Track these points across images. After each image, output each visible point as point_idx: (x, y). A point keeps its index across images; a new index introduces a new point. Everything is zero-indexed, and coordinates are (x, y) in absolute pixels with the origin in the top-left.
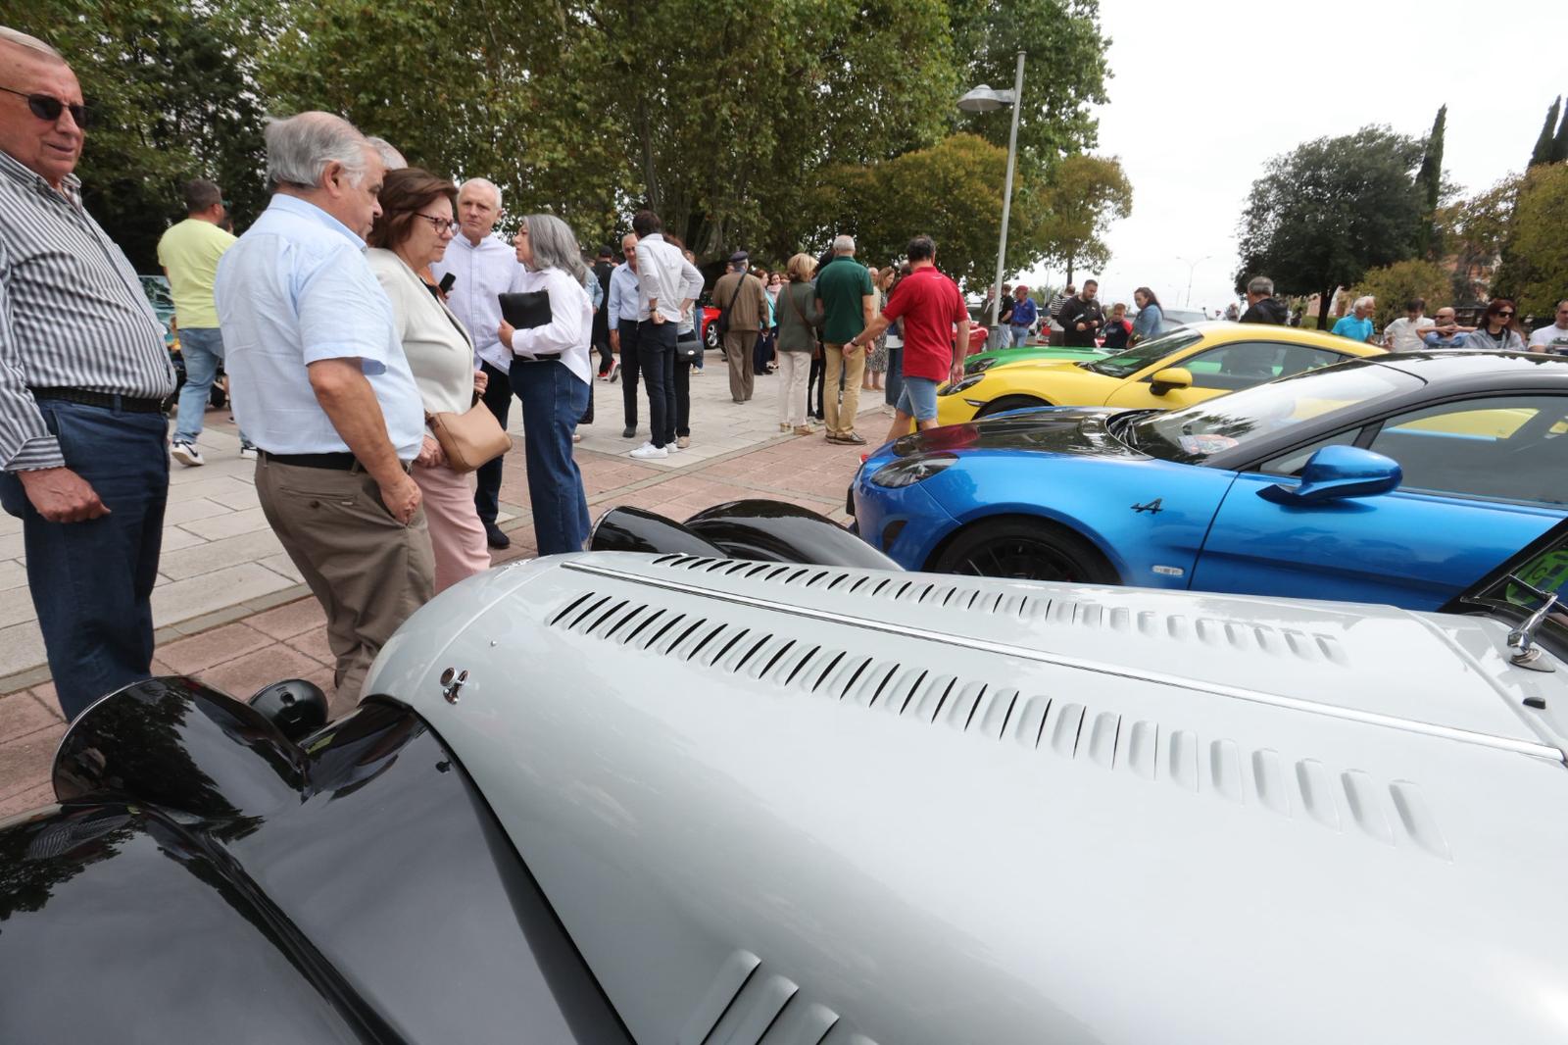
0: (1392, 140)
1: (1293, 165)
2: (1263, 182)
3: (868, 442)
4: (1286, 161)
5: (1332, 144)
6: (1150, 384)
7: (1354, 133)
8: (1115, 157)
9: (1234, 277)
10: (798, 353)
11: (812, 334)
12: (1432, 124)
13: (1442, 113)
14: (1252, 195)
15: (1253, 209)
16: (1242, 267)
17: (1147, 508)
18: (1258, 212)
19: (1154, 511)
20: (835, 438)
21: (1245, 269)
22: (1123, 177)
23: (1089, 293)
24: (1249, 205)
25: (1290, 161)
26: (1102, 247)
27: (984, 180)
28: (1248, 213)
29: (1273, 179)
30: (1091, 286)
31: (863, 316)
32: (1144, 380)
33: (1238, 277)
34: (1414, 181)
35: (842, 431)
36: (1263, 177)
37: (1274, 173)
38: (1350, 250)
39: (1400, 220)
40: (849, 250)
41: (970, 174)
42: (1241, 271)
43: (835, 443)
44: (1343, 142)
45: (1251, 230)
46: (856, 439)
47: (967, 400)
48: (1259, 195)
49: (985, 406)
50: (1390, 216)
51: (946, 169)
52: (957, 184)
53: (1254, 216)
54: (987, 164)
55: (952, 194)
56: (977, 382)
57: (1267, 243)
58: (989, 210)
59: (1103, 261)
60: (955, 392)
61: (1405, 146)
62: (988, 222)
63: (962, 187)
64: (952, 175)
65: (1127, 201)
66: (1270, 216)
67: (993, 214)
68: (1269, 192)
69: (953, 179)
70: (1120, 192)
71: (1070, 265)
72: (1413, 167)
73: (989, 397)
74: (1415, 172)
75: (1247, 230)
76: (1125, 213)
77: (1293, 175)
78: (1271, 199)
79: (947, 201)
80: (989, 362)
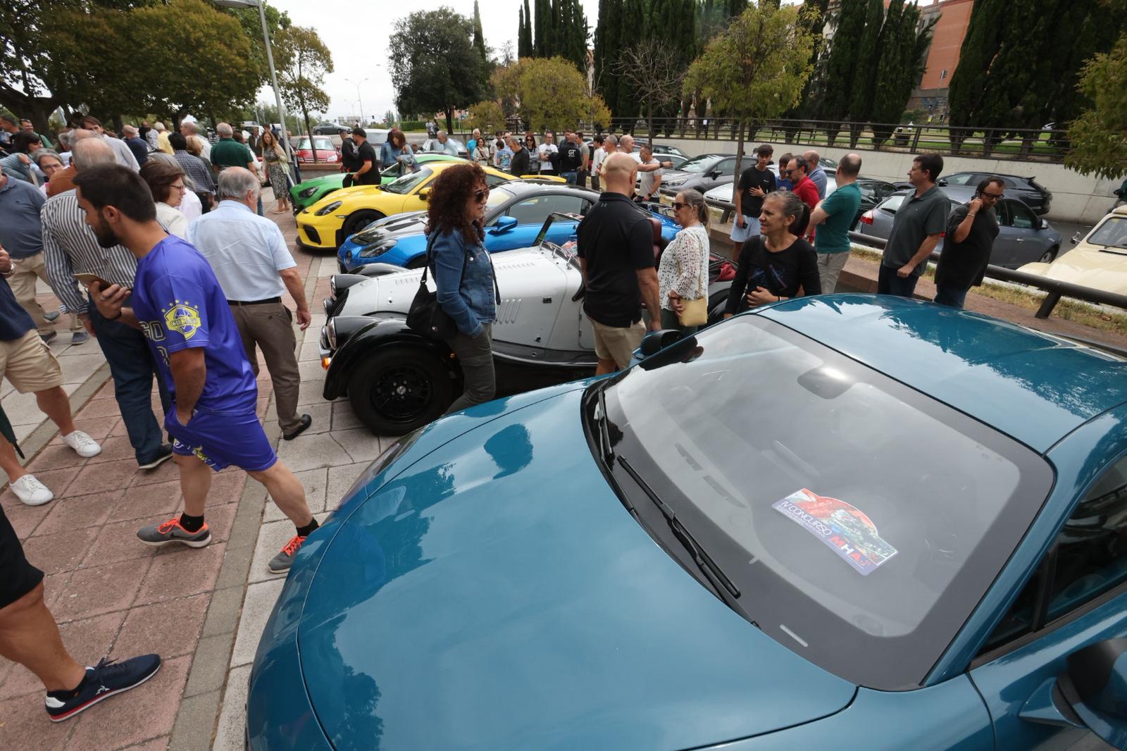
0: (457, 17)
1: (410, 26)
2: (394, 37)
4: (405, 24)
5: (427, 17)
6: (419, 196)
8: (312, 29)
12: (473, 10)
13: (476, 4)
14: (390, 45)
15: (394, 56)
16: (398, 96)
18: (397, 58)
21: (400, 97)
22: (322, 45)
24: (391, 53)
25: (407, 24)
26: (322, 93)
27: (221, 40)
28: (392, 58)
29: (400, 35)
33: (397, 102)
34: (472, 44)
36: (394, 33)
37: (399, 31)
38: (453, 86)
39: (473, 69)
40: (229, 134)
41: (207, 36)
44: (432, 14)
45: (397, 70)
47: (336, 216)
48: (394, 45)
49: (347, 218)
50: (467, 66)
51: (185, 29)
52: (199, 43)
53: (396, 61)
54: (218, 27)
55: (198, 52)
56: (339, 206)
57: (408, 79)
58: (234, 66)
59: (326, 104)
60: (328, 213)
61: (464, 21)
62: (235, 75)
63: (205, 47)
64: (192, 36)
65: (329, 61)
66: (405, 60)
67: (237, 69)
68: (400, 44)
69: (195, 40)
70: (322, 54)
71: (303, 107)
72: (470, 35)
73: (348, 212)
74: (472, 38)
75: (395, 70)
76: (330, 69)
77: (411, 33)
78: (403, 49)
79: (196, 58)
80: (312, 190)
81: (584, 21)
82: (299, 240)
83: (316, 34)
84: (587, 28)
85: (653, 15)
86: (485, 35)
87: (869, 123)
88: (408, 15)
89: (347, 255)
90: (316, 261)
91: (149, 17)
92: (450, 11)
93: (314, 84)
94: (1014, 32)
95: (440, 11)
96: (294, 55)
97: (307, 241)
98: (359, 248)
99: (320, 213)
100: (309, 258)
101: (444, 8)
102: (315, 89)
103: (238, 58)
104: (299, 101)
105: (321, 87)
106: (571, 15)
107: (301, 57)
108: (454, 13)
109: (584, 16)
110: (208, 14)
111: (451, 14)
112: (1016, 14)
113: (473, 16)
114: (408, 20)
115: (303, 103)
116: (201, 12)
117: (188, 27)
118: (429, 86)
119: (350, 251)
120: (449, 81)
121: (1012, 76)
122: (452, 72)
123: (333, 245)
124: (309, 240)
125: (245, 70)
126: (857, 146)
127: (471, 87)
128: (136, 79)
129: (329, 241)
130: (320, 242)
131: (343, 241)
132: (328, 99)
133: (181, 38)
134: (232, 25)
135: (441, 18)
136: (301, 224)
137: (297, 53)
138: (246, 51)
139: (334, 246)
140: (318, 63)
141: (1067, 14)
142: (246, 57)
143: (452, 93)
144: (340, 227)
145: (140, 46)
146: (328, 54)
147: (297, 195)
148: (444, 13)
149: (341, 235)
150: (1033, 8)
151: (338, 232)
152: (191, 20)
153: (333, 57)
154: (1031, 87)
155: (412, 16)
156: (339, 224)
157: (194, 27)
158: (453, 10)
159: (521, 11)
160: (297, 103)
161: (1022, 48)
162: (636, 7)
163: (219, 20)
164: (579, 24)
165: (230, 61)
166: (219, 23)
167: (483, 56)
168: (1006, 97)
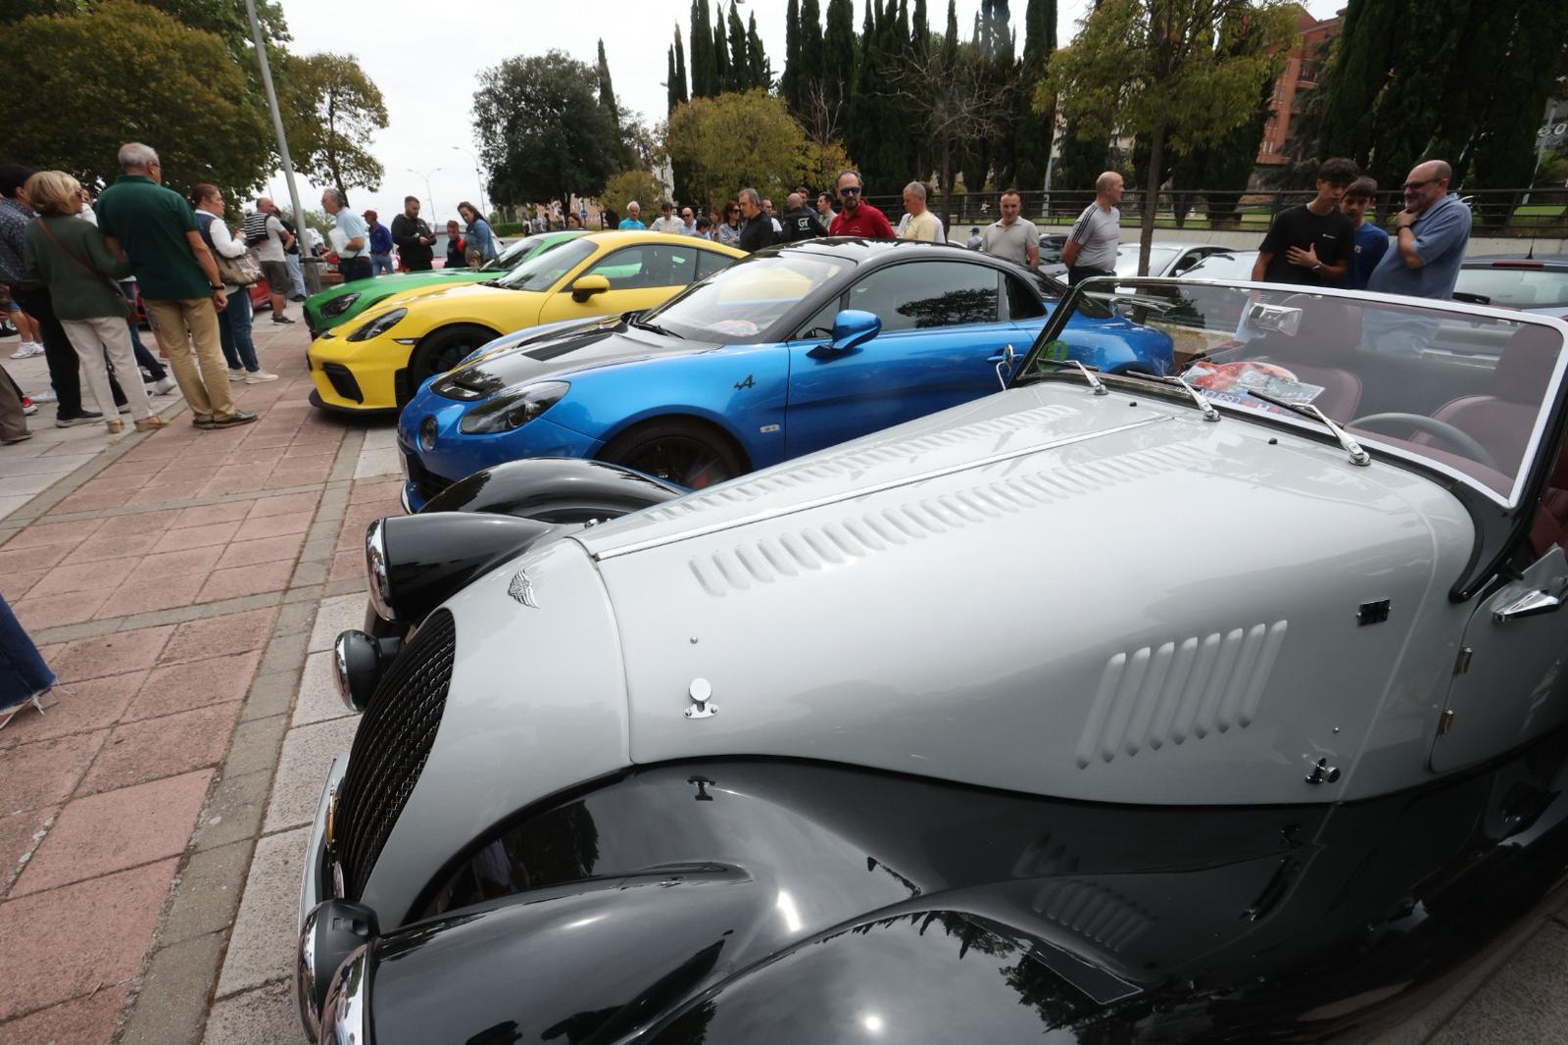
0: (573, 64)
1: (503, 79)
2: (482, 94)
3: (260, 417)
4: (496, 75)
5: (529, 62)
6: (571, 294)
7: (544, 55)
8: (351, 57)
9: (485, 188)
10: (103, 320)
11: (117, 291)
12: (596, 55)
13: (601, 44)
14: (475, 107)
15: (481, 121)
16: (490, 178)
17: (745, 385)
18: (486, 124)
19: (750, 386)
20: (212, 422)
21: (493, 180)
22: (368, 82)
23: (413, 211)
24: (476, 118)
25: (499, 76)
26: (370, 160)
27: (190, 70)
28: (478, 125)
29: (489, 91)
30: (413, 203)
31: (196, 259)
32: (565, 290)
33: (489, 188)
34: (598, 103)
35: (221, 412)
36: (481, 89)
37: (488, 86)
38: (572, 162)
39: (600, 136)
41: (165, 61)
42: (490, 182)
43: (215, 428)
44: (537, 61)
45: (487, 142)
46: (244, 416)
47: (396, 340)
48: (482, 107)
49: (420, 343)
50: (592, 133)
51: (122, 50)
52: (150, 74)
53: (484, 129)
54: (185, 50)
55: (148, 88)
56: (400, 318)
57: (505, 155)
58: (213, 113)
59: (377, 177)
60: (376, 334)
61: (584, 71)
62: (218, 129)
63: (159, 80)
64: (137, 60)
65: (381, 110)
66: (499, 129)
67: (220, 117)
68: (490, 104)
69: (140, 66)
70: (368, 98)
71: (339, 181)
72: (594, 90)
73: (420, 332)
74: (597, 95)
75: (483, 142)
76: (382, 121)
77: (506, 90)
78: (494, 112)
79: (144, 97)
80: (350, 298)
81: (764, 64)
82: (315, 397)
83: (356, 66)
84: (769, 74)
85: (869, 50)
86: (616, 89)
87: (1201, 191)
88: (499, 64)
89: (426, 426)
90: (353, 439)
91: (58, 29)
92: (563, 55)
93: (354, 143)
94: (1413, 53)
95: (549, 57)
96: (321, 100)
97: (332, 398)
98: (458, 409)
99: (359, 336)
100: (335, 435)
101: (555, 52)
102: (357, 153)
103: (221, 100)
104: (332, 172)
105: (368, 150)
106: (747, 56)
107: (332, 103)
108: (569, 59)
109: (765, 57)
110: (167, 27)
111: (564, 60)
112: (1414, 27)
113: (597, 62)
114: (500, 70)
115: (337, 176)
116: (155, 26)
117: (128, 45)
118: (536, 163)
119: (431, 418)
120: (567, 155)
121: (1414, 114)
122: (570, 140)
123: (390, 402)
124: (336, 395)
125: (235, 120)
126: (1184, 226)
127: (601, 163)
128: (36, 135)
129: (380, 395)
130: (360, 399)
131: (413, 392)
132: (379, 168)
133: (117, 63)
134: (210, 47)
135: (550, 67)
136: (318, 360)
137: (327, 99)
138: (235, 89)
139: (392, 403)
140: (361, 111)
141: (1485, 26)
142: (236, 100)
143: (572, 171)
144: (404, 364)
145: (42, 78)
146: (378, 98)
147: (318, 311)
148: (555, 58)
149: (406, 382)
150: (1438, 18)
151: (399, 374)
152: (135, 36)
153: (386, 102)
154: (1436, 131)
155: (505, 64)
156: (402, 357)
157: (141, 48)
158: (568, 54)
159: (671, 53)
160: (327, 175)
161: (1427, 75)
162: (842, 40)
163: (187, 37)
164: (758, 67)
165: (207, 103)
166: (187, 42)
167: (616, 121)
168: (1407, 145)
